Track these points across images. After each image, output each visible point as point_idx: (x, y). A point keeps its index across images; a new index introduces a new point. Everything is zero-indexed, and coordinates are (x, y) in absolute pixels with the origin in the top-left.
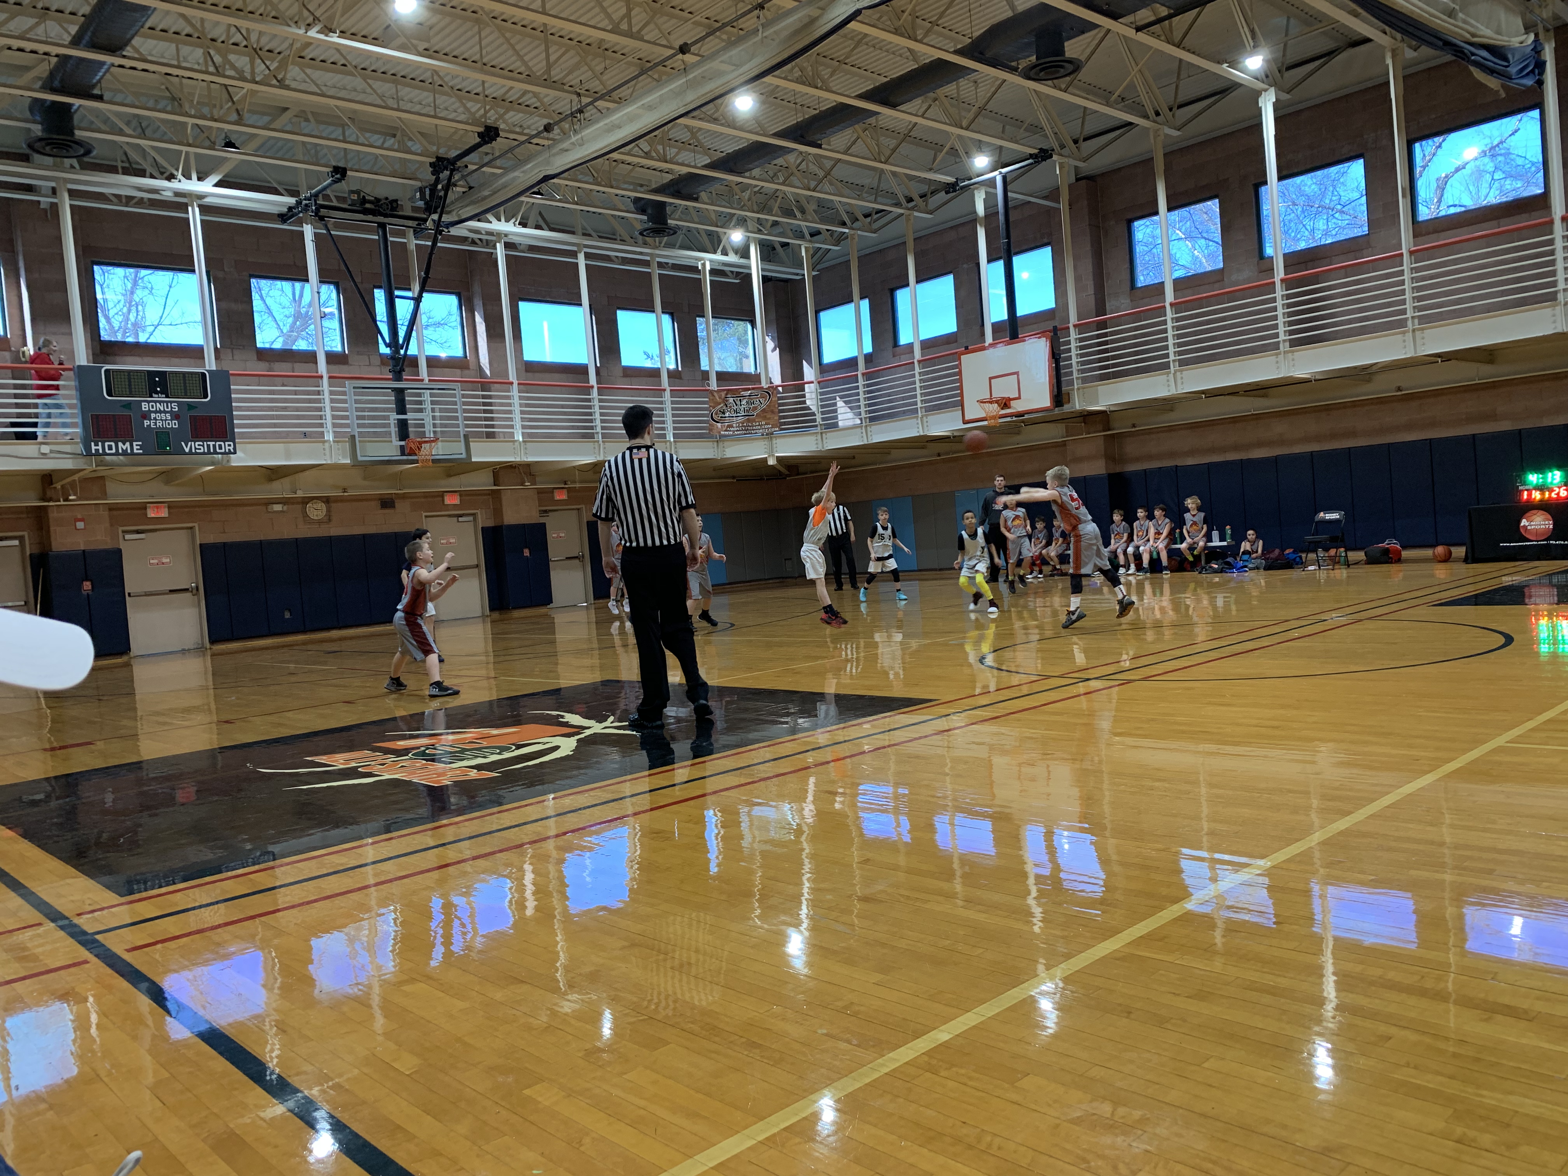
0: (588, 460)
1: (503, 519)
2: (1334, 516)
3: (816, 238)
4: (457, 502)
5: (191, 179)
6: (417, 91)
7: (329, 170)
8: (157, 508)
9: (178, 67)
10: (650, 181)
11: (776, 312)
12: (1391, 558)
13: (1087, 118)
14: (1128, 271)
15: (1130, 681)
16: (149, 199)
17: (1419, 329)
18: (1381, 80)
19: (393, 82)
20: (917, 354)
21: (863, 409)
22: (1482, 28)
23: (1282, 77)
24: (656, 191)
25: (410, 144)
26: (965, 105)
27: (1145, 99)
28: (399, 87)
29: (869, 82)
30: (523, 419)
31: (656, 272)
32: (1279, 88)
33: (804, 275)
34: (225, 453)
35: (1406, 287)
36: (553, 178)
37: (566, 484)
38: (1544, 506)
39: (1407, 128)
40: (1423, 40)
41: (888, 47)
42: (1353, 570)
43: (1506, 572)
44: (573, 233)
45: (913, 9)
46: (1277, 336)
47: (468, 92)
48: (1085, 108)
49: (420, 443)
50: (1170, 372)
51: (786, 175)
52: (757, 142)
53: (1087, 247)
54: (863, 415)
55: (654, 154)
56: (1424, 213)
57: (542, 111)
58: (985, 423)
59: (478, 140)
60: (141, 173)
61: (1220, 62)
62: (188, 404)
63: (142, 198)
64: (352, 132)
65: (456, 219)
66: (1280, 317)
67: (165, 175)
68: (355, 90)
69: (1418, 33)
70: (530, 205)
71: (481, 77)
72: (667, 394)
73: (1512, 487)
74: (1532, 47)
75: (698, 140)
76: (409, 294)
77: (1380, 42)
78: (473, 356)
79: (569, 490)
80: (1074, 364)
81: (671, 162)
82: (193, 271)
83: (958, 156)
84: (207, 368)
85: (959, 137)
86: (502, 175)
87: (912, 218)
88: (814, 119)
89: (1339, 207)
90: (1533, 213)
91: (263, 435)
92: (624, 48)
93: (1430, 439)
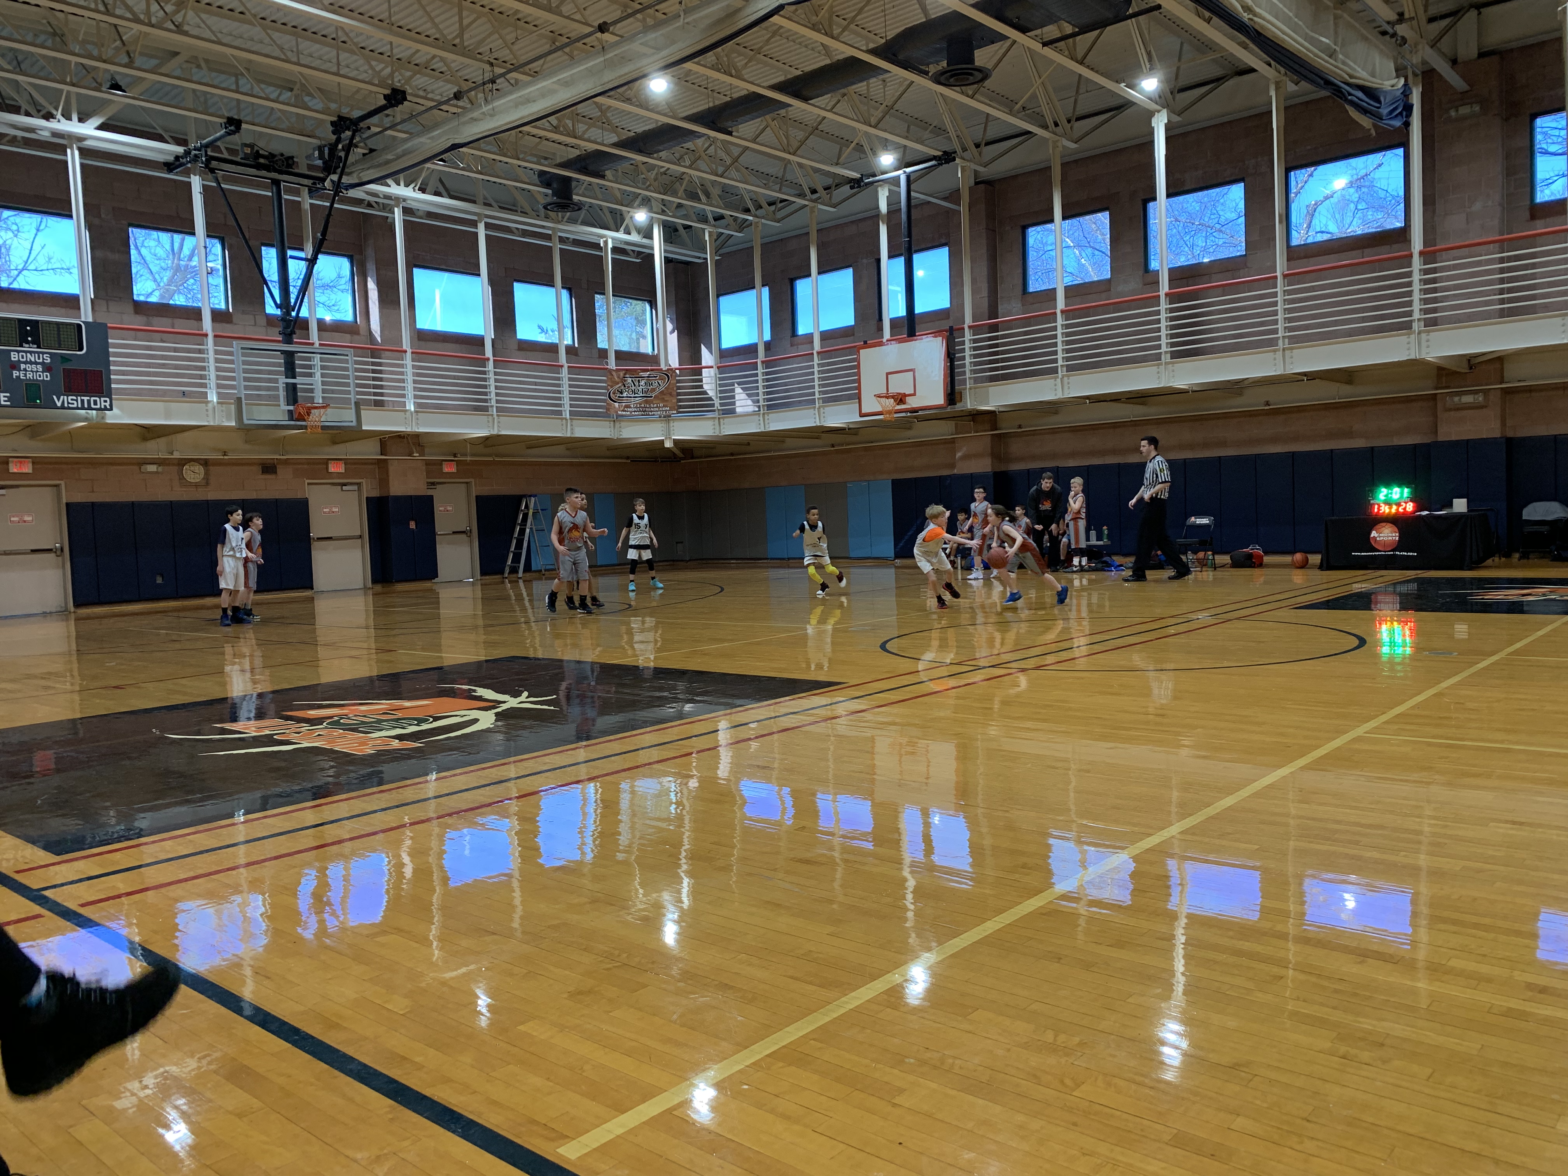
0: (482, 433)
1: (389, 490)
2: (1205, 521)
3: (718, 222)
4: (342, 470)
5: (70, 119)
6: (318, 46)
7: (223, 121)
8: (21, 462)
10: (554, 154)
11: (676, 294)
12: (1254, 563)
13: (990, 124)
14: (1021, 276)
16: (23, 138)
17: (1289, 349)
18: (1264, 109)
19: (295, 34)
20: (817, 345)
21: (761, 397)
22: (1359, 70)
23: (1174, 99)
24: (562, 166)
25: (306, 99)
26: (873, 103)
27: (1045, 110)
28: (299, 40)
29: (782, 74)
30: (415, 389)
31: (557, 247)
32: (1172, 111)
33: (706, 259)
34: (100, 409)
35: (1279, 308)
36: (462, 147)
37: (455, 457)
38: (1395, 520)
39: (1285, 156)
40: (1305, 76)
42: (1219, 573)
43: (1355, 580)
44: (475, 202)
46: (1159, 347)
47: (371, 51)
48: (988, 114)
49: (309, 409)
50: (1058, 377)
51: (693, 159)
52: (668, 124)
53: (983, 251)
54: (761, 403)
55: (561, 129)
56: (1297, 239)
57: (449, 77)
58: (881, 417)
59: (384, 102)
60: (16, 110)
61: (1118, 82)
62: (62, 356)
63: (15, 137)
64: (245, 84)
65: (357, 181)
66: (1163, 329)
67: (42, 113)
68: (252, 40)
69: (1302, 70)
70: (430, 171)
71: (388, 37)
72: (565, 370)
73: (1363, 501)
74: (1402, 90)
75: (607, 118)
76: (302, 255)
77: (1266, 74)
78: (364, 322)
79: (458, 463)
80: (967, 364)
81: (581, 138)
82: (71, 217)
83: (864, 152)
84: (83, 319)
85: (866, 133)
86: (405, 140)
87: (816, 210)
88: (726, 106)
89: (1218, 226)
90: (1393, 246)
91: (140, 393)
92: (537, 19)
93: (1293, 453)
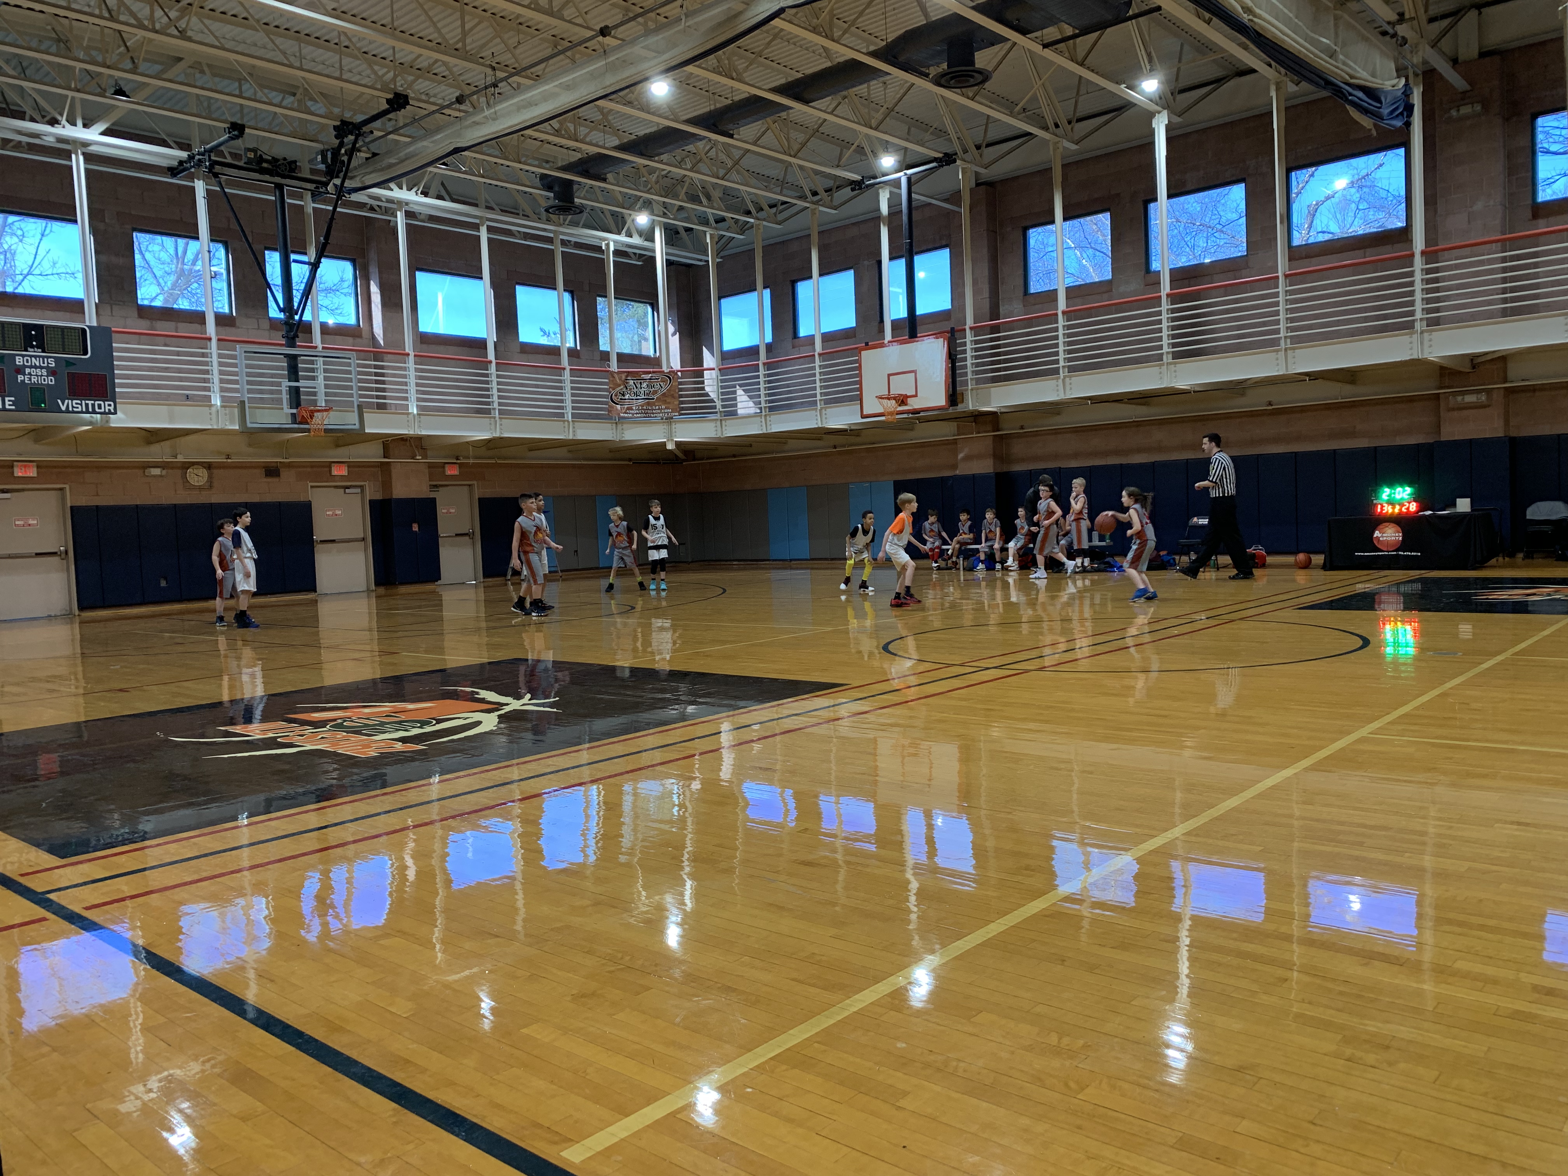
0: (485, 436)
1: (391, 493)
3: (721, 225)
4: (345, 473)
5: (75, 125)
6: (321, 51)
7: (227, 126)
8: (25, 466)
9: (68, 8)
10: (555, 157)
11: (677, 295)
13: (990, 125)
14: (1022, 277)
15: (1027, 671)
16: (28, 144)
17: (1291, 349)
18: (1265, 110)
19: (297, 39)
20: (818, 347)
21: (763, 399)
22: (1360, 70)
23: (1174, 100)
24: (564, 169)
25: (309, 103)
26: (874, 105)
27: (1046, 111)
28: (302, 45)
29: (781, 76)
30: (418, 392)
31: (559, 250)
32: (1172, 112)
33: (708, 261)
34: (104, 413)
35: (1280, 308)
36: (464, 151)
37: (458, 459)
38: (1398, 520)
39: (1286, 156)
40: (1305, 77)
41: (802, 43)
42: (1221, 573)
43: (1358, 580)
44: (476, 205)
45: (832, 10)
46: (1161, 347)
47: (374, 55)
48: (988, 116)
49: (312, 412)
50: (1059, 378)
51: (694, 161)
52: (669, 128)
53: (984, 252)
54: (763, 405)
55: (562, 132)
56: (1298, 239)
57: (451, 81)
58: (883, 418)
59: (386, 106)
60: (21, 115)
61: (1118, 83)
62: (67, 361)
63: (20, 142)
64: (248, 89)
65: (359, 185)
66: (1165, 330)
67: (46, 119)
68: (256, 45)
69: (1302, 71)
70: (432, 175)
71: (391, 42)
72: (567, 373)
73: (1366, 501)
74: (1402, 91)
75: (609, 122)
76: (305, 258)
77: (1266, 75)
78: (367, 325)
79: (461, 465)
80: (969, 365)
81: (582, 141)
82: (75, 222)
83: (865, 154)
84: (88, 324)
85: (867, 135)
86: (408, 144)
87: (817, 212)
88: (727, 109)
89: (1219, 227)
90: (1395, 245)
91: (142, 396)
92: (538, 23)
93: (1297, 453)
